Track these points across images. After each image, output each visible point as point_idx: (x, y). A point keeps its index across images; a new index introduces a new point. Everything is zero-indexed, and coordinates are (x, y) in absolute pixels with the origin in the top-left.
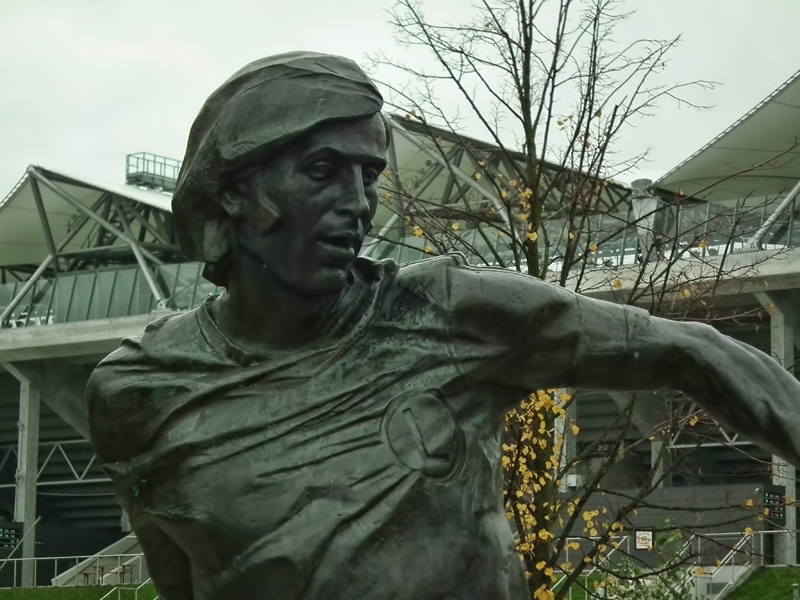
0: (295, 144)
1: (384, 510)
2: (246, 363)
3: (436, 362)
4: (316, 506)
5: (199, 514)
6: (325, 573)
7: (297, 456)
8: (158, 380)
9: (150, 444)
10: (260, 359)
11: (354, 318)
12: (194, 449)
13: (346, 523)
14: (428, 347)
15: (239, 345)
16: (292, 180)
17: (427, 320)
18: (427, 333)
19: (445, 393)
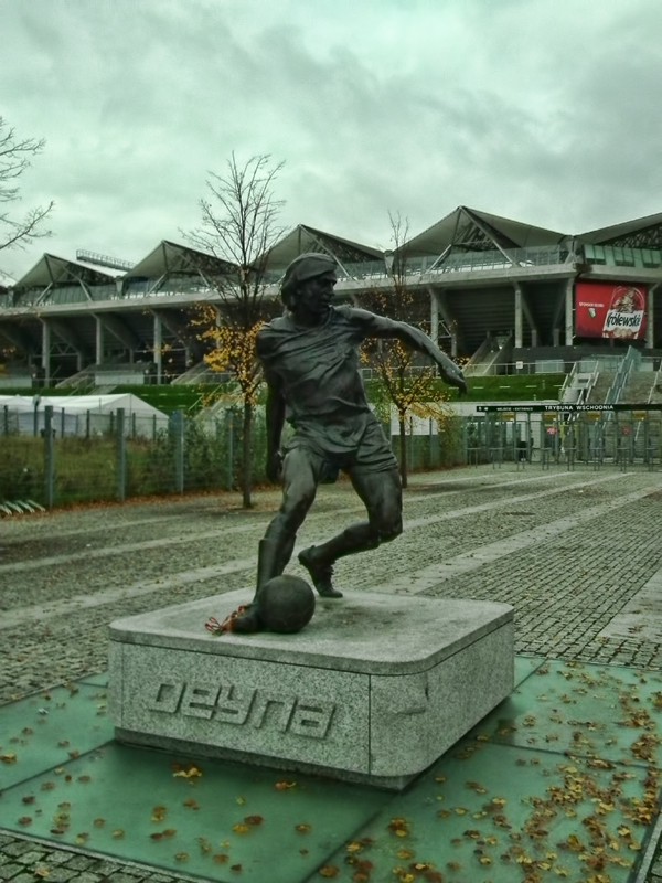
0: (317, 277)
1: (337, 367)
2: (300, 331)
3: (346, 332)
4: (320, 367)
5: (290, 368)
6: (323, 382)
7: (314, 355)
8: (276, 335)
9: (274, 350)
10: (302, 330)
11: (326, 320)
12: (288, 352)
13: (327, 371)
14: (344, 328)
15: (298, 326)
16: (315, 286)
17: (344, 321)
18: (345, 324)
19: (349, 340)
